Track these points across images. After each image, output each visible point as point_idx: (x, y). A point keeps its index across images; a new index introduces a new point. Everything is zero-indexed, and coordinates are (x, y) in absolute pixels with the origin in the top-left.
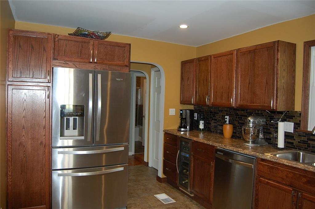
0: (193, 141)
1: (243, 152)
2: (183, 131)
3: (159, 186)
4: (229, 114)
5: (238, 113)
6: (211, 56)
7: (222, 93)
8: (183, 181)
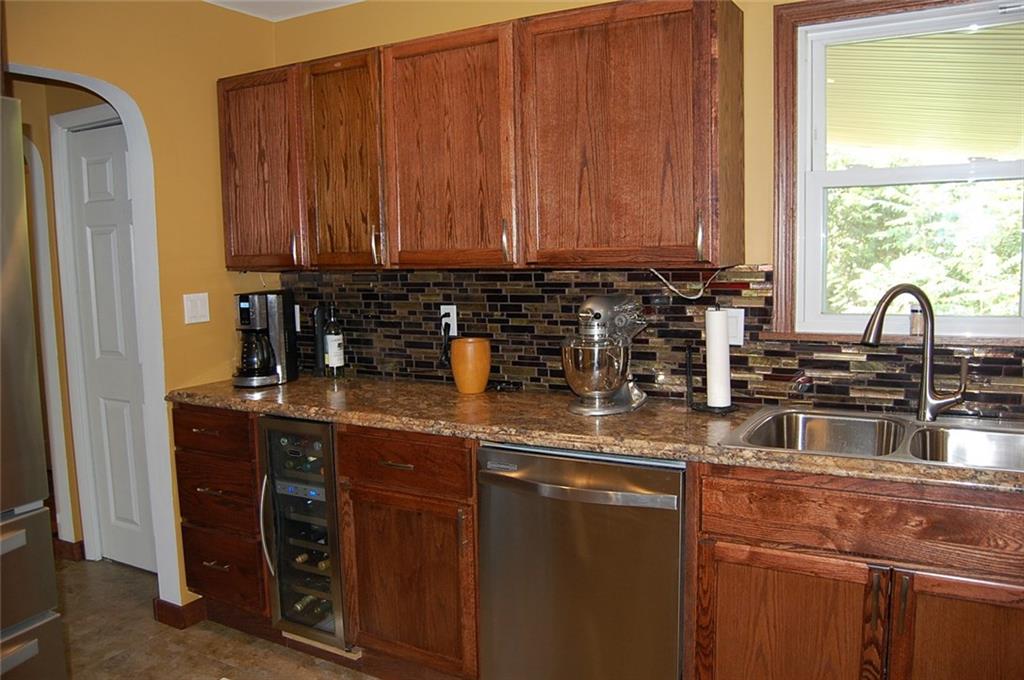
0: (344, 429)
1: (623, 451)
2: (259, 388)
3: (181, 649)
4: (457, 299)
5: (500, 291)
6: (379, 52)
7: (449, 210)
8: (297, 602)
